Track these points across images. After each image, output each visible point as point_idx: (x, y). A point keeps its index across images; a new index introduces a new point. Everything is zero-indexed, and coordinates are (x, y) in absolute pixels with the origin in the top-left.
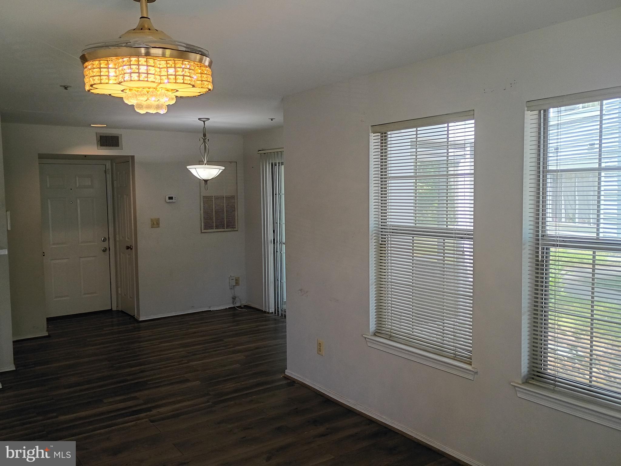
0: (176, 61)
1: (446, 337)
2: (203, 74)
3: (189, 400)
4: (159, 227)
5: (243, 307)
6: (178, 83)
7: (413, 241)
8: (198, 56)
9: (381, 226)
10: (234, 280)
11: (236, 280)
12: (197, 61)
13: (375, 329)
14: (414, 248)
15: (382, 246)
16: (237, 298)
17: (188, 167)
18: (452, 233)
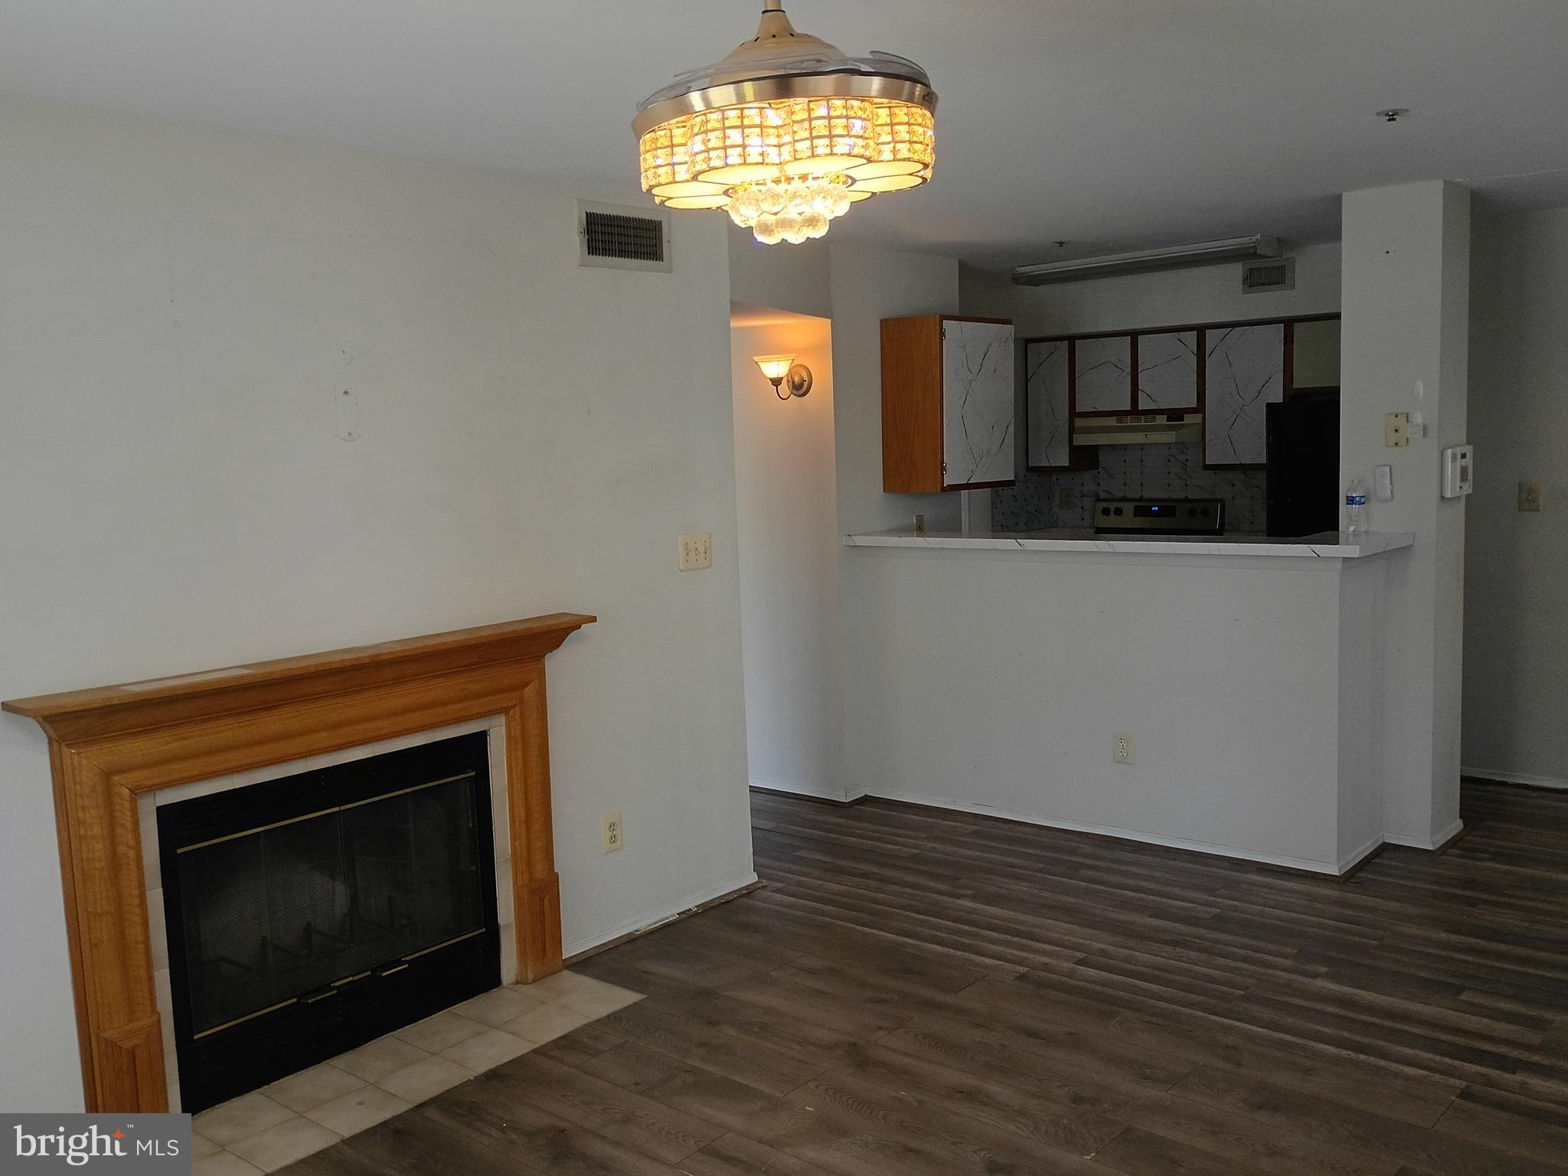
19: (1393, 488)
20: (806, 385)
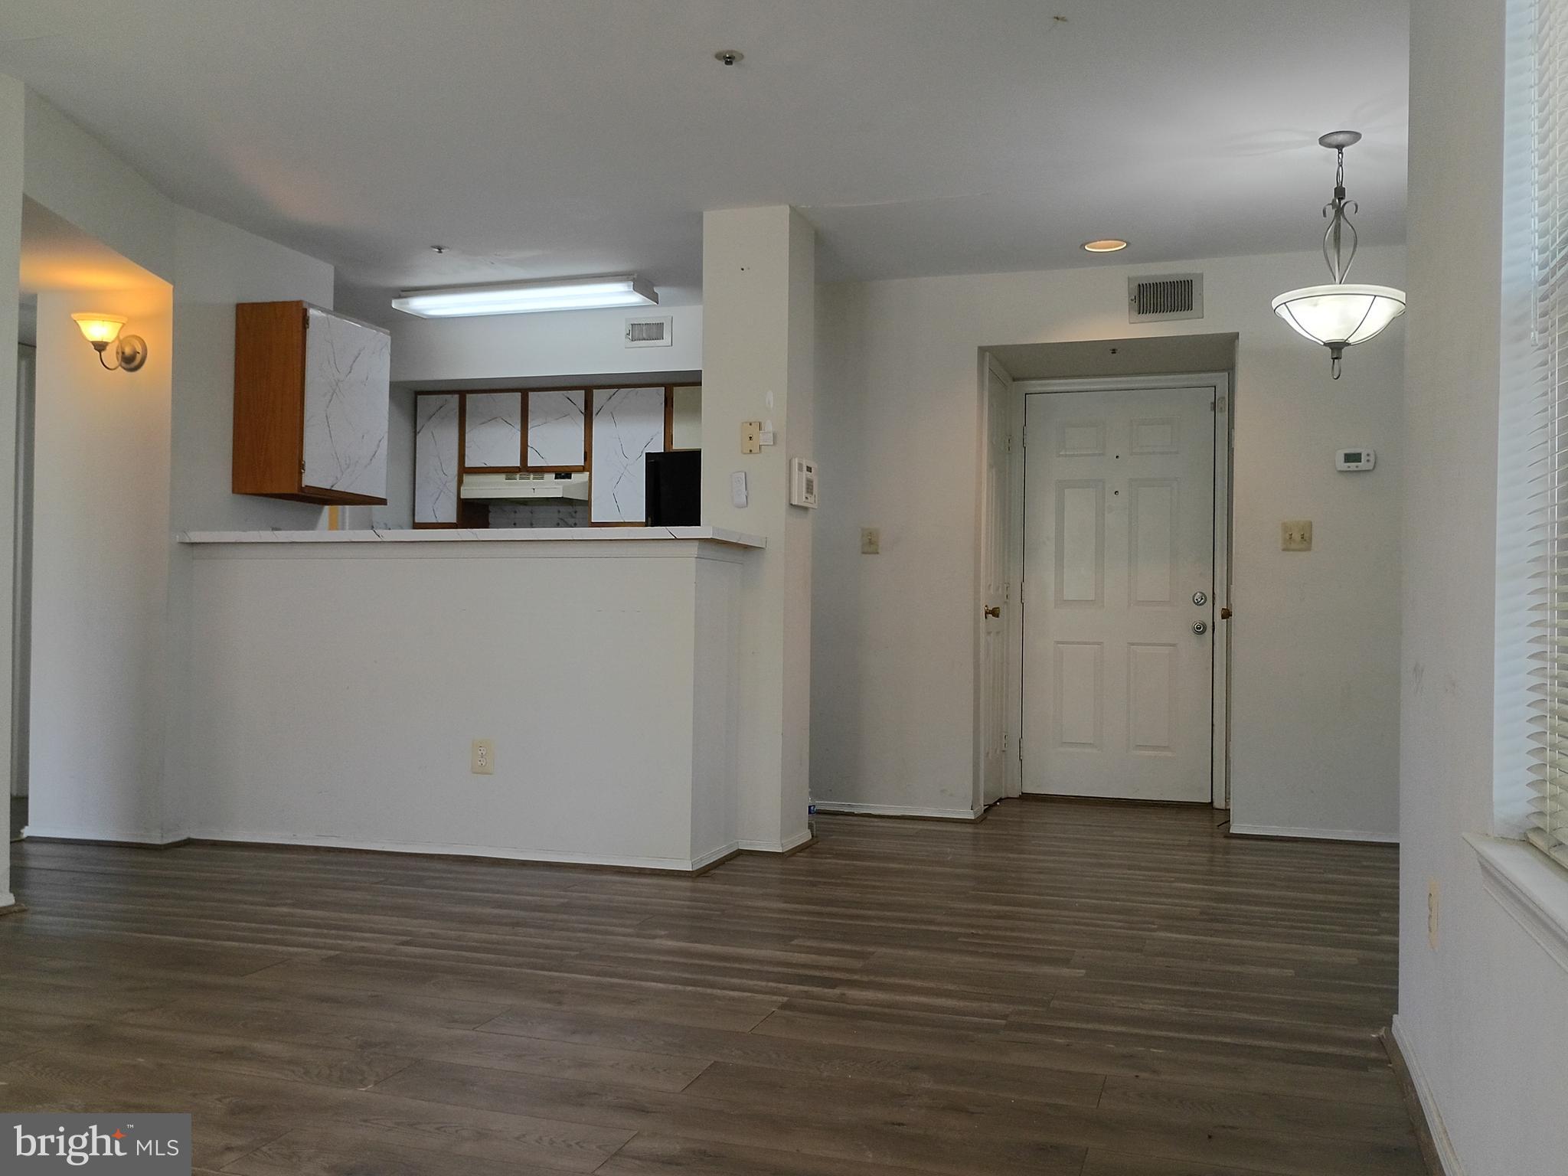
4: (1309, 549)
19: (748, 493)
20: (139, 357)
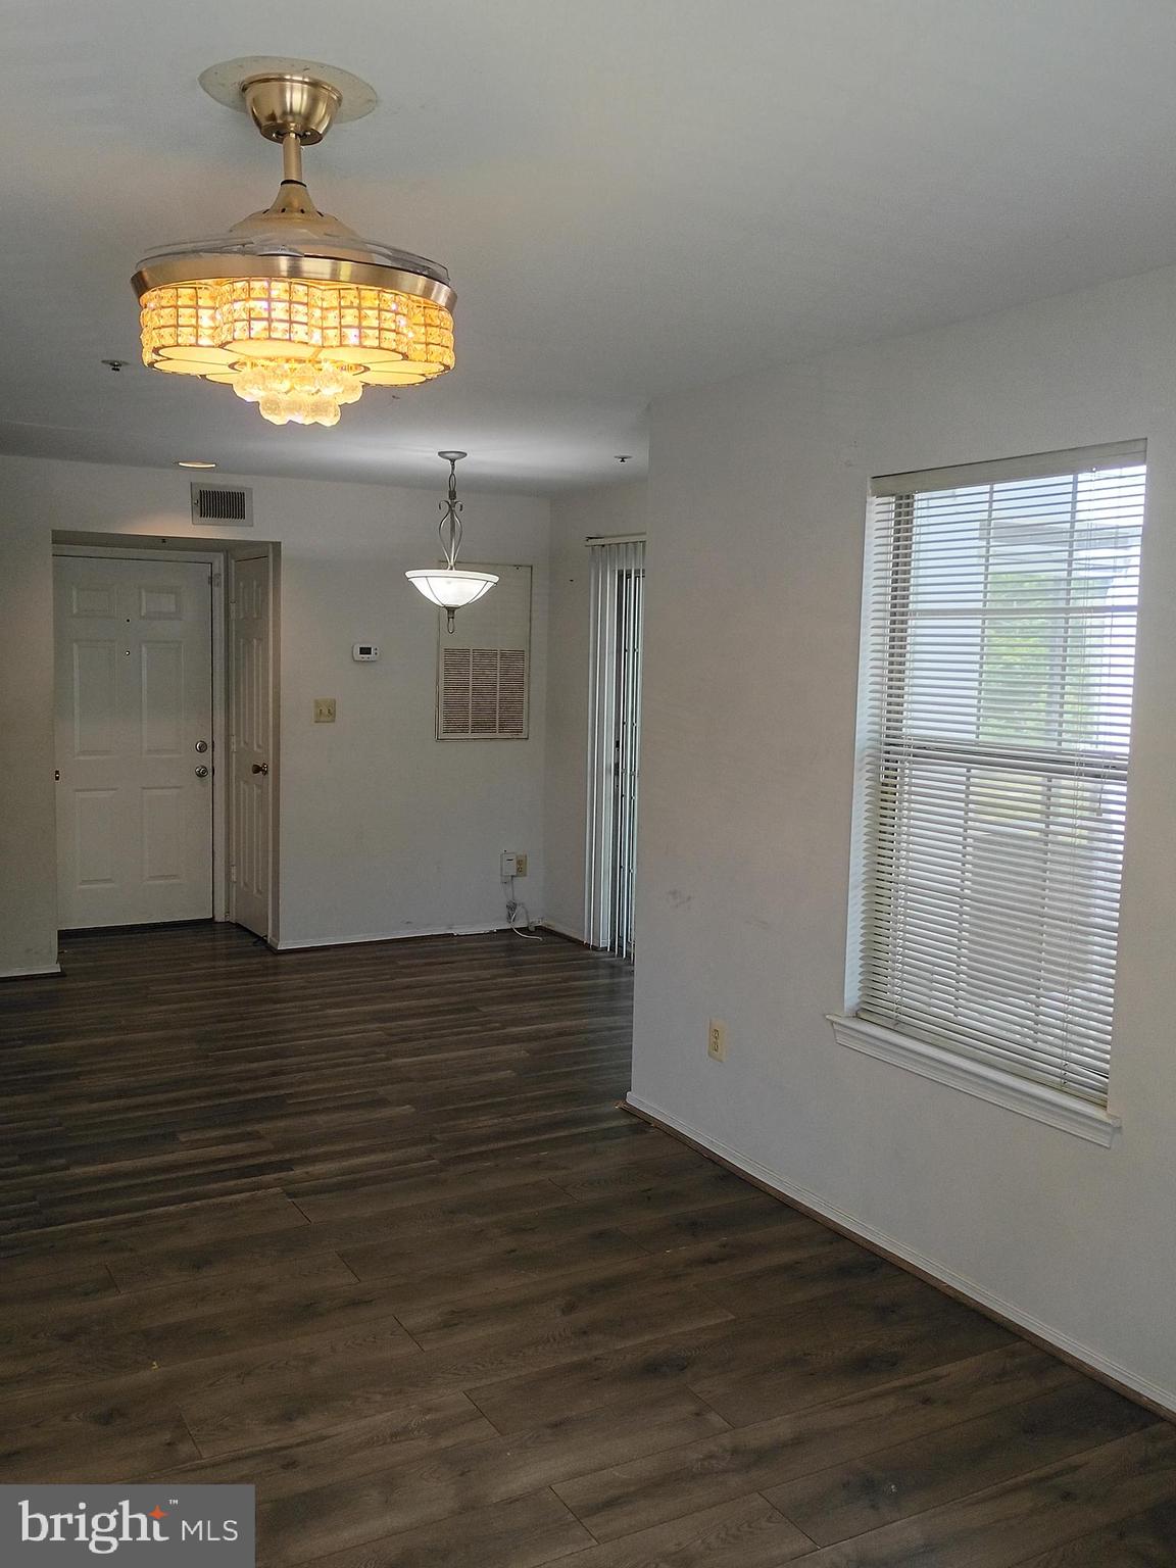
0: (363, 292)
1: (1044, 1033)
2: (430, 325)
3: (383, 1151)
4: (333, 721)
5: (533, 929)
6: (365, 347)
7: (968, 779)
8: (421, 281)
9: (887, 736)
10: (515, 861)
11: (519, 862)
12: (418, 292)
13: (858, 1000)
14: (971, 797)
15: (885, 788)
16: (518, 908)
17: (408, 574)
18: (1071, 763)
